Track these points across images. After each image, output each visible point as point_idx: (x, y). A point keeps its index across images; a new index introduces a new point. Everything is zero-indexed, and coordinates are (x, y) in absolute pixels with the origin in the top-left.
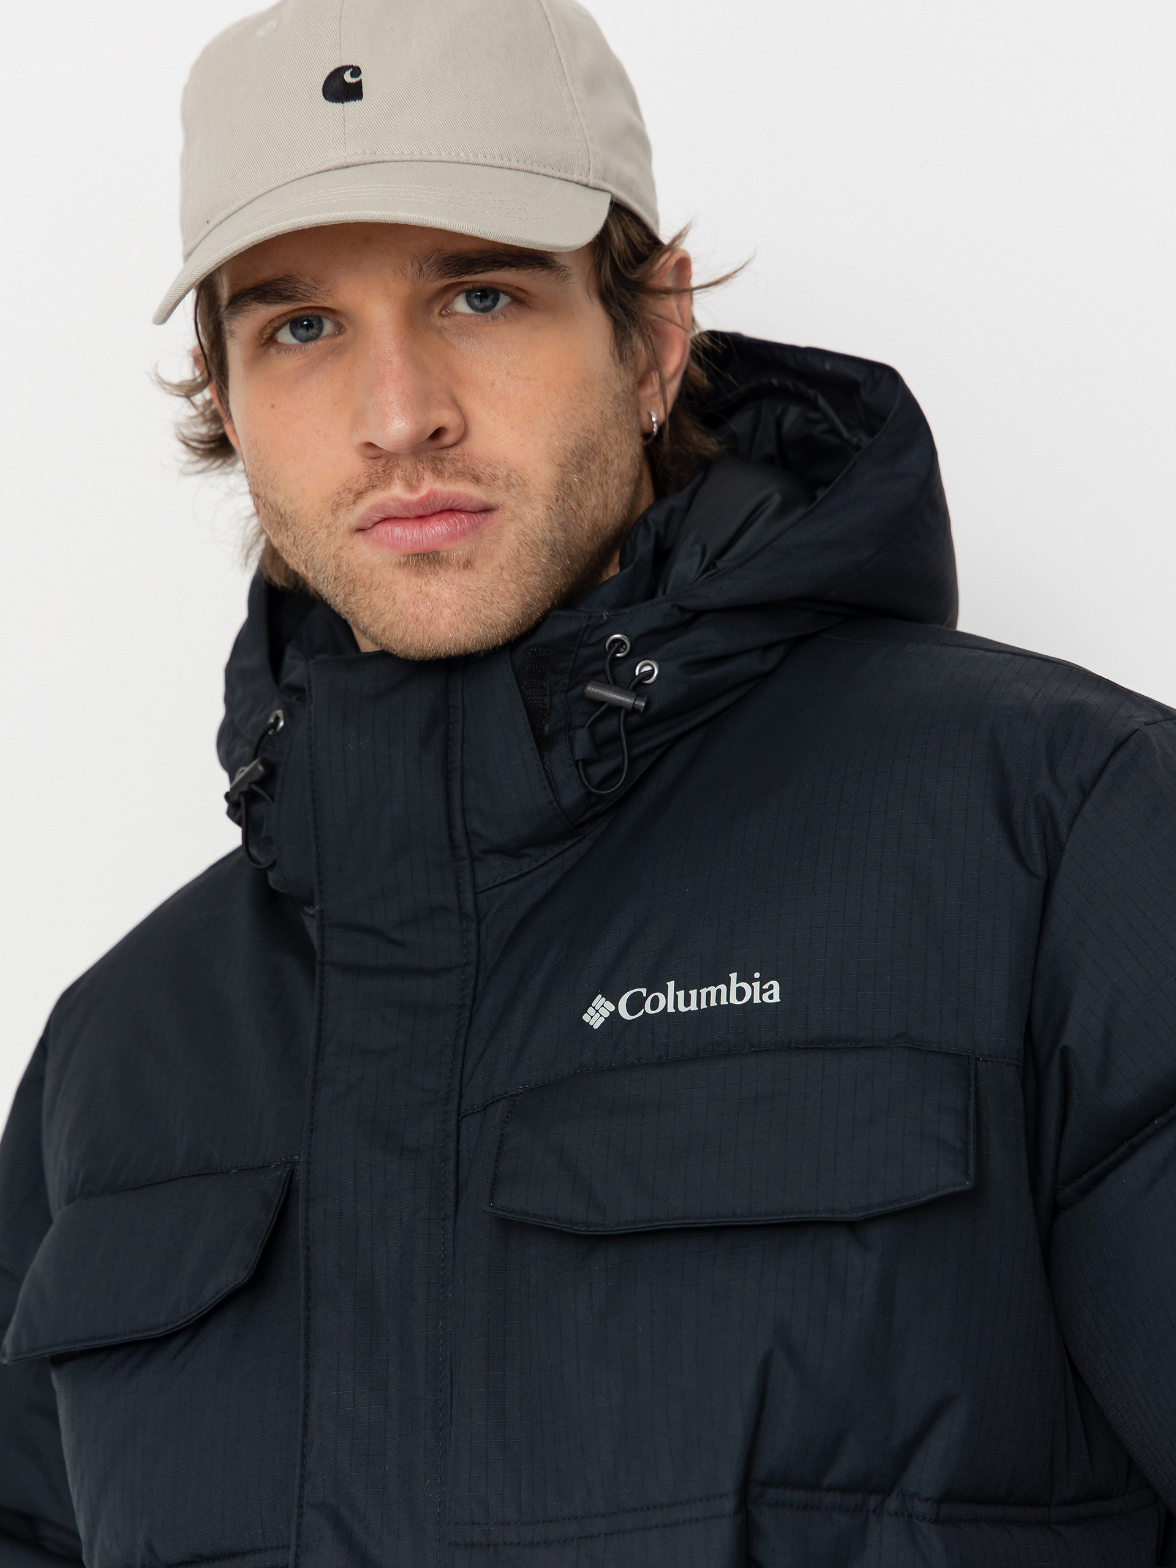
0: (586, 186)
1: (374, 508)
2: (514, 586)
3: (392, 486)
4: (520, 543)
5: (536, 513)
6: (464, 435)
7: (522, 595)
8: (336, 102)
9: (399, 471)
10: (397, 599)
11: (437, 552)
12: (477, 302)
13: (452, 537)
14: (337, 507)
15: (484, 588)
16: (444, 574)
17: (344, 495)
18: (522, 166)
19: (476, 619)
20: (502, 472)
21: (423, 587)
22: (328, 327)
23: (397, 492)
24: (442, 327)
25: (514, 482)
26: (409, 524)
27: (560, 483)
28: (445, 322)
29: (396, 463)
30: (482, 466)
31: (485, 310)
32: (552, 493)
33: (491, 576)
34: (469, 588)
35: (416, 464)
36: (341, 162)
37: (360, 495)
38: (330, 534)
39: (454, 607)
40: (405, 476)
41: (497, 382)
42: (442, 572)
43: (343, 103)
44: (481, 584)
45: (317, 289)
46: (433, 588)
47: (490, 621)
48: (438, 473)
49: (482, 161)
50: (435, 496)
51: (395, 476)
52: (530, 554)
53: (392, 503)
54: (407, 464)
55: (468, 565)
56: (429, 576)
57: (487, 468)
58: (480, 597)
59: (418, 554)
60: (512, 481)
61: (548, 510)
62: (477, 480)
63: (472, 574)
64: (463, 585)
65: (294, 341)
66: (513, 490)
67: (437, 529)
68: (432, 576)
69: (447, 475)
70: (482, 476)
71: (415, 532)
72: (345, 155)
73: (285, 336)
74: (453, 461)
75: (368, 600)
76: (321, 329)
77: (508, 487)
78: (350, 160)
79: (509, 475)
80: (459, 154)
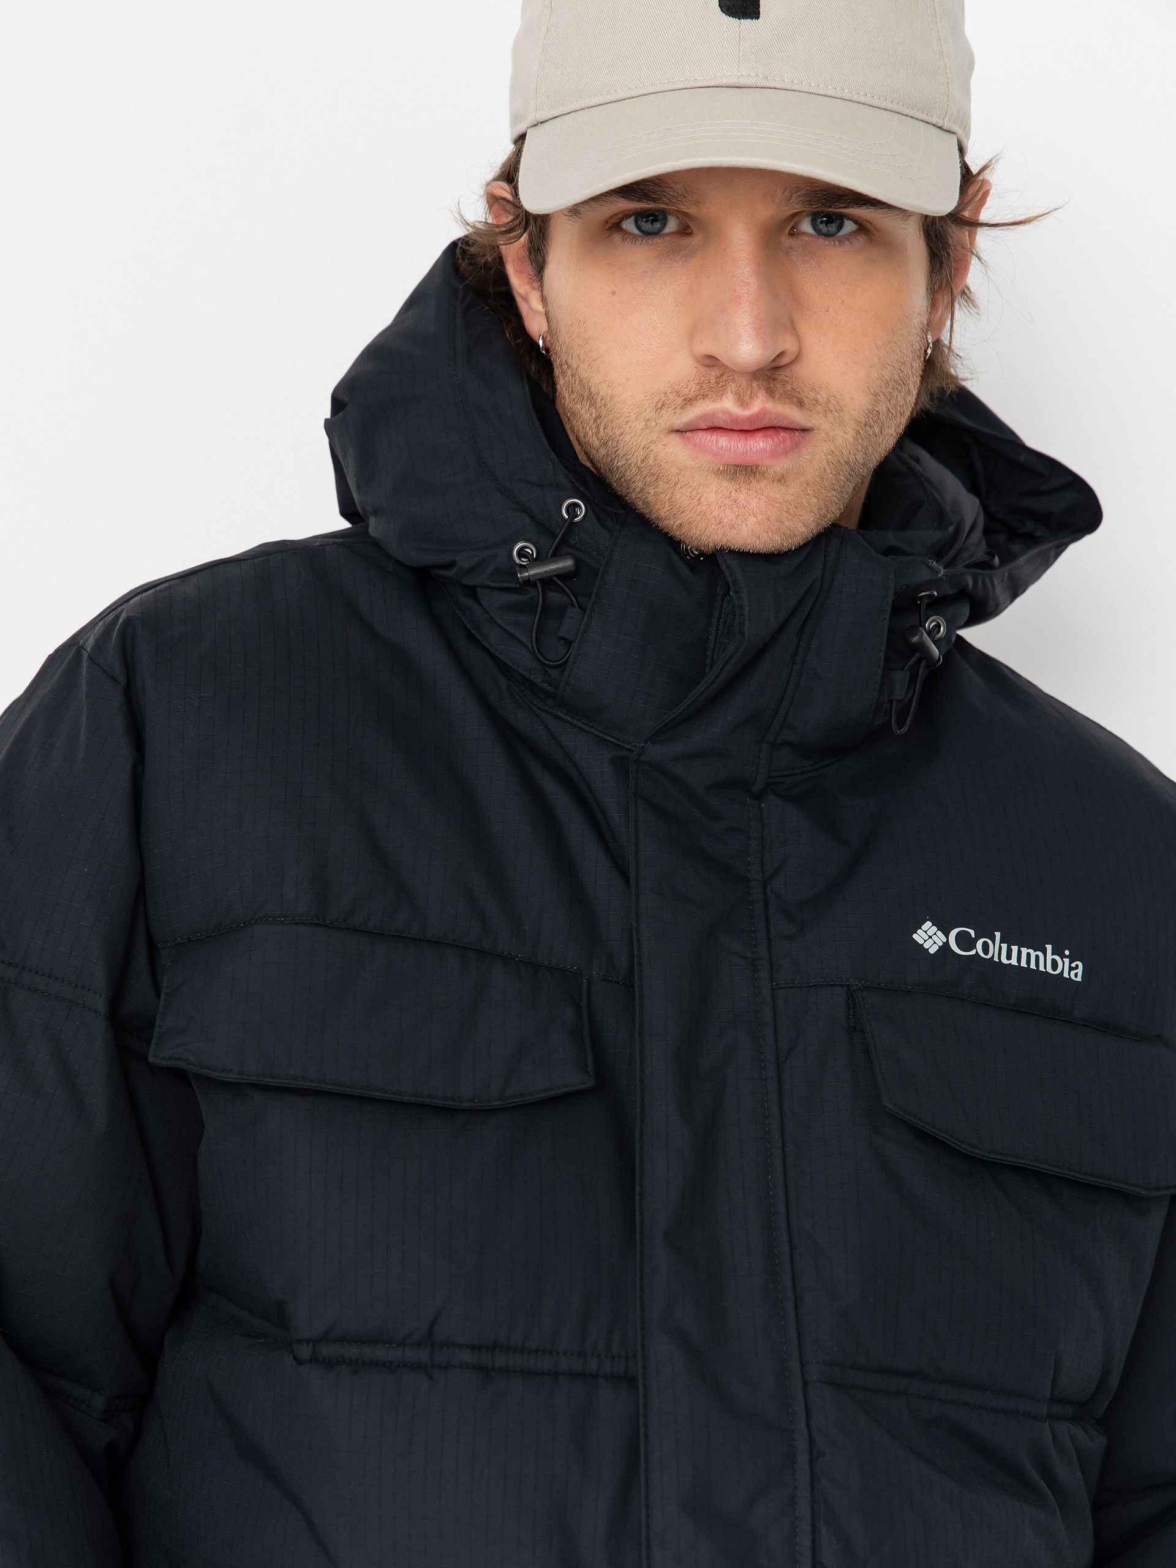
0: (940, 128)
1: (703, 417)
2: (815, 500)
3: (724, 398)
4: (828, 462)
5: (846, 436)
6: (797, 359)
7: (820, 509)
8: (733, 17)
9: (733, 385)
10: (703, 499)
11: (757, 467)
12: (822, 227)
13: (774, 454)
14: (661, 407)
15: (790, 501)
16: (755, 484)
17: (671, 397)
18: (896, 108)
19: (778, 530)
20: (822, 397)
21: (733, 493)
22: (672, 225)
23: (727, 405)
24: (790, 247)
25: (833, 408)
26: (736, 436)
27: (871, 411)
28: (793, 242)
29: (731, 378)
30: (806, 390)
31: (828, 235)
32: (863, 419)
33: (797, 490)
34: (776, 500)
35: (752, 382)
36: (734, 81)
37: (689, 401)
38: (646, 427)
39: (760, 517)
40: (738, 392)
41: (831, 309)
42: (754, 483)
43: (739, 19)
44: (789, 497)
45: (685, 197)
46: (742, 496)
47: (788, 532)
48: (771, 393)
49: (863, 99)
50: (764, 415)
51: (729, 389)
52: (834, 473)
53: (721, 415)
54: (743, 381)
55: (781, 479)
56: (742, 484)
57: (810, 393)
58: (785, 509)
59: (738, 466)
60: (830, 406)
61: (857, 434)
62: (801, 404)
63: (782, 488)
64: (771, 497)
65: (636, 232)
66: (830, 415)
67: (760, 444)
68: (744, 485)
69: (777, 395)
70: (806, 400)
71: (740, 445)
72: (739, 75)
73: (629, 225)
74: (784, 383)
75: (669, 495)
76: (664, 225)
77: (826, 412)
78: (743, 82)
79: (829, 401)
80: (843, 90)
